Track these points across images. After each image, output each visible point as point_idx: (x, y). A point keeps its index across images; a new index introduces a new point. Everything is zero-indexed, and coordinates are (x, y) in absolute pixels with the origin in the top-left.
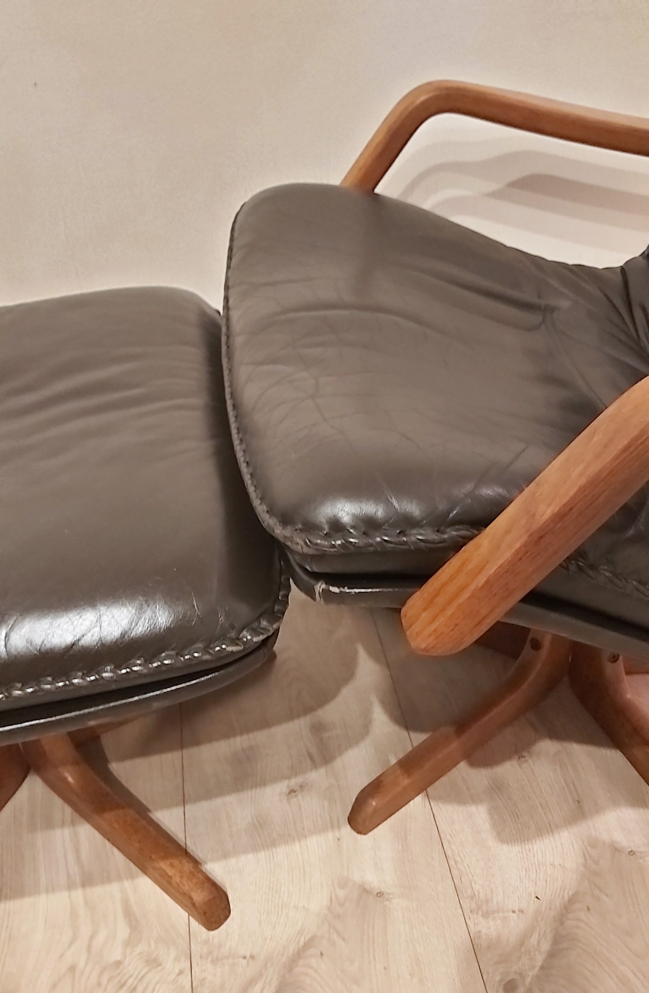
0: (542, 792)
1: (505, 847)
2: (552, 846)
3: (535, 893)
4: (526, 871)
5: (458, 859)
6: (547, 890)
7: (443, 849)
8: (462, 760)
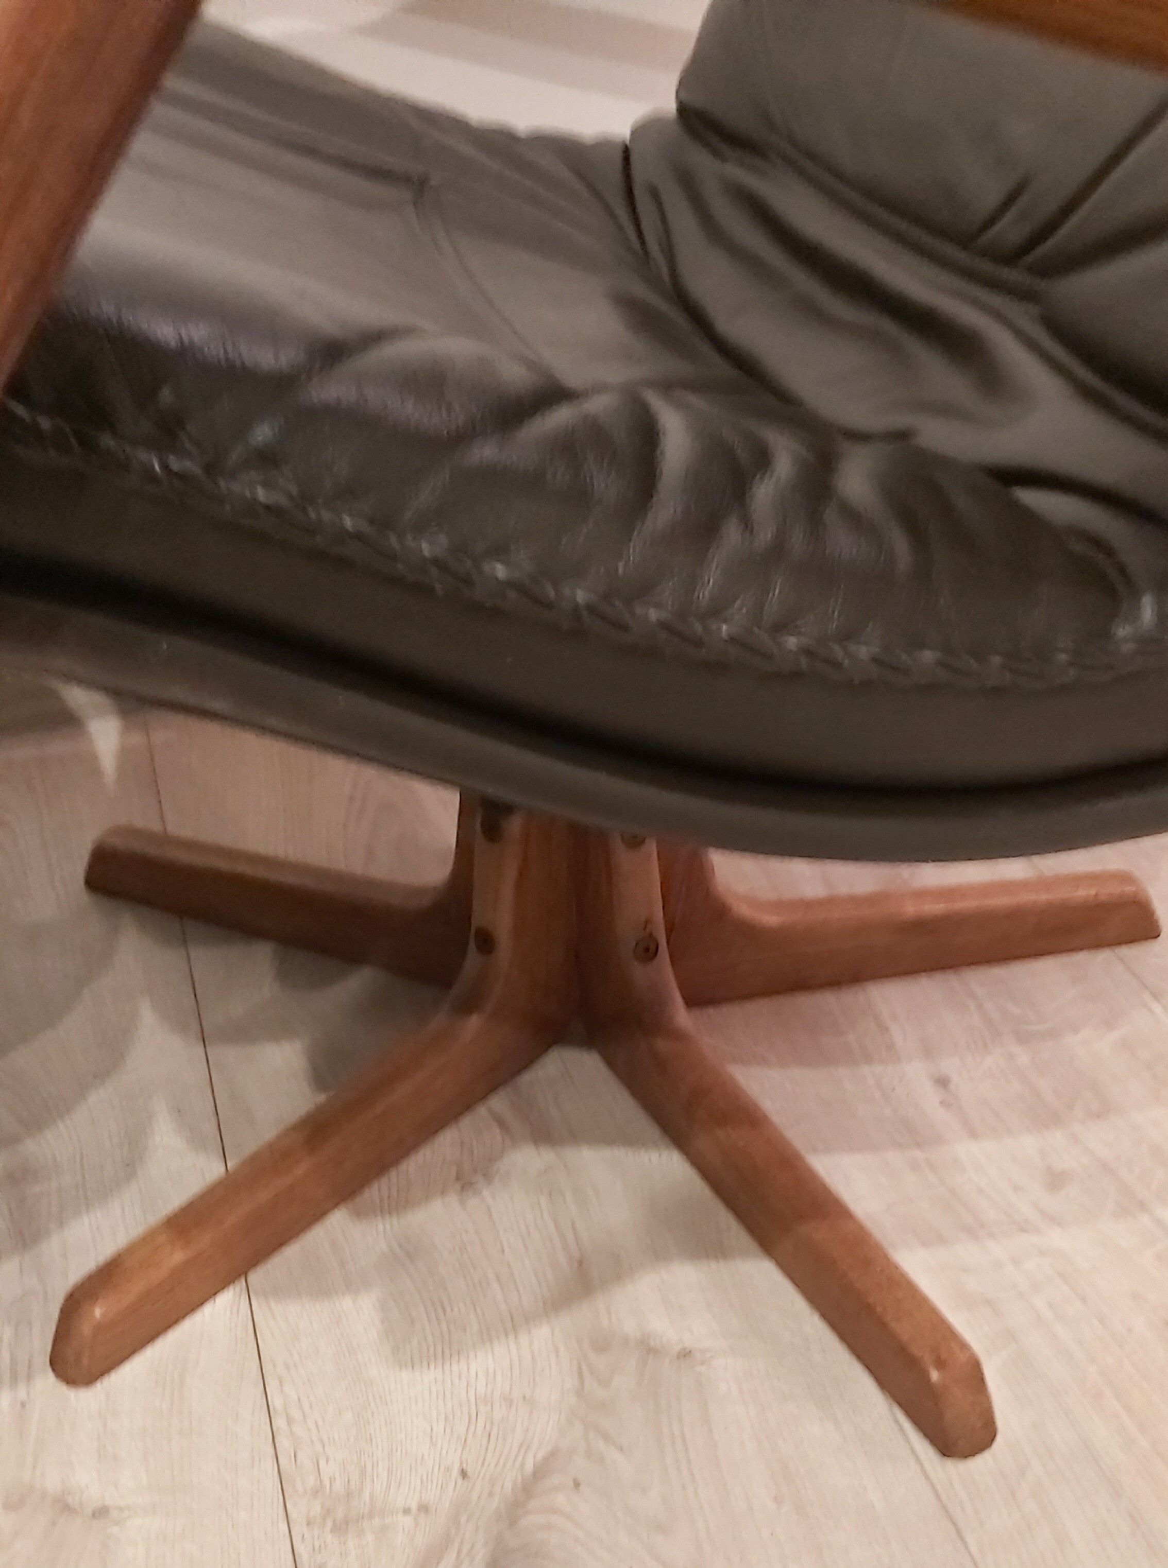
0: (503, 1251)
1: (405, 1375)
2: (511, 1360)
3: (461, 1463)
4: (446, 1419)
5: (296, 1414)
6: (489, 1456)
7: (264, 1395)
8: (336, 1205)
